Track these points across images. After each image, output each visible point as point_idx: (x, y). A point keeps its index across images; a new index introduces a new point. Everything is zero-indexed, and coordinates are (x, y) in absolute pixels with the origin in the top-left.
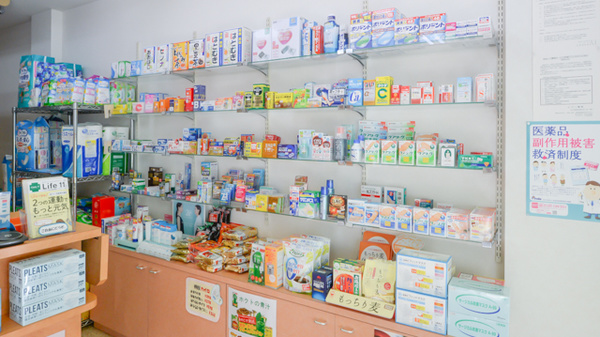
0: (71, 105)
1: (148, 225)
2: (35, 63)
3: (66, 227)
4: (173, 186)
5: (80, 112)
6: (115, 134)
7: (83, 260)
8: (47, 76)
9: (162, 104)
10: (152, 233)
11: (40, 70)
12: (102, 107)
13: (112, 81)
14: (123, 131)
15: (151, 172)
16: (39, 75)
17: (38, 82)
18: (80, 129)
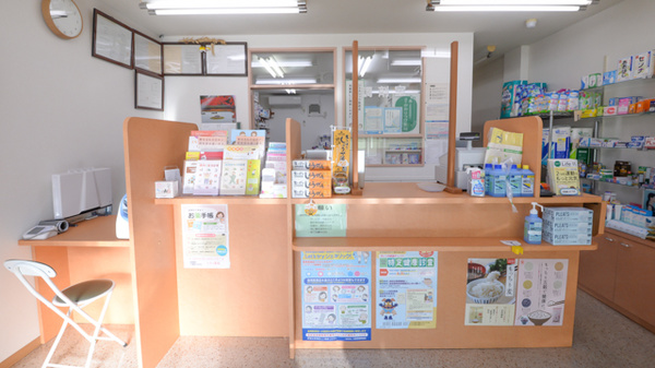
0: (548, 113)
1: (619, 207)
2: (516, 86)
3: (576, 192)
4: (648, 177)
5: (555, 117)
6: (581, 133)
7: (591, 215)
8: (525, 94)
9: (639, 106)
10: (622, 215)
11: (519, 90)
12: (572, 113)
13: (582, 92)
14: (588, 131)
15: (618, 165)
16: (518, 94)
17: (518, 99)
18: (554, 130)
